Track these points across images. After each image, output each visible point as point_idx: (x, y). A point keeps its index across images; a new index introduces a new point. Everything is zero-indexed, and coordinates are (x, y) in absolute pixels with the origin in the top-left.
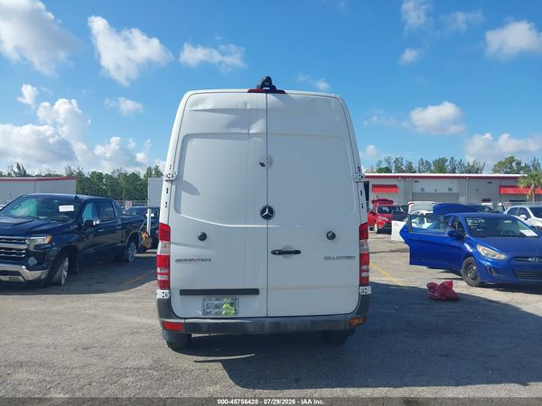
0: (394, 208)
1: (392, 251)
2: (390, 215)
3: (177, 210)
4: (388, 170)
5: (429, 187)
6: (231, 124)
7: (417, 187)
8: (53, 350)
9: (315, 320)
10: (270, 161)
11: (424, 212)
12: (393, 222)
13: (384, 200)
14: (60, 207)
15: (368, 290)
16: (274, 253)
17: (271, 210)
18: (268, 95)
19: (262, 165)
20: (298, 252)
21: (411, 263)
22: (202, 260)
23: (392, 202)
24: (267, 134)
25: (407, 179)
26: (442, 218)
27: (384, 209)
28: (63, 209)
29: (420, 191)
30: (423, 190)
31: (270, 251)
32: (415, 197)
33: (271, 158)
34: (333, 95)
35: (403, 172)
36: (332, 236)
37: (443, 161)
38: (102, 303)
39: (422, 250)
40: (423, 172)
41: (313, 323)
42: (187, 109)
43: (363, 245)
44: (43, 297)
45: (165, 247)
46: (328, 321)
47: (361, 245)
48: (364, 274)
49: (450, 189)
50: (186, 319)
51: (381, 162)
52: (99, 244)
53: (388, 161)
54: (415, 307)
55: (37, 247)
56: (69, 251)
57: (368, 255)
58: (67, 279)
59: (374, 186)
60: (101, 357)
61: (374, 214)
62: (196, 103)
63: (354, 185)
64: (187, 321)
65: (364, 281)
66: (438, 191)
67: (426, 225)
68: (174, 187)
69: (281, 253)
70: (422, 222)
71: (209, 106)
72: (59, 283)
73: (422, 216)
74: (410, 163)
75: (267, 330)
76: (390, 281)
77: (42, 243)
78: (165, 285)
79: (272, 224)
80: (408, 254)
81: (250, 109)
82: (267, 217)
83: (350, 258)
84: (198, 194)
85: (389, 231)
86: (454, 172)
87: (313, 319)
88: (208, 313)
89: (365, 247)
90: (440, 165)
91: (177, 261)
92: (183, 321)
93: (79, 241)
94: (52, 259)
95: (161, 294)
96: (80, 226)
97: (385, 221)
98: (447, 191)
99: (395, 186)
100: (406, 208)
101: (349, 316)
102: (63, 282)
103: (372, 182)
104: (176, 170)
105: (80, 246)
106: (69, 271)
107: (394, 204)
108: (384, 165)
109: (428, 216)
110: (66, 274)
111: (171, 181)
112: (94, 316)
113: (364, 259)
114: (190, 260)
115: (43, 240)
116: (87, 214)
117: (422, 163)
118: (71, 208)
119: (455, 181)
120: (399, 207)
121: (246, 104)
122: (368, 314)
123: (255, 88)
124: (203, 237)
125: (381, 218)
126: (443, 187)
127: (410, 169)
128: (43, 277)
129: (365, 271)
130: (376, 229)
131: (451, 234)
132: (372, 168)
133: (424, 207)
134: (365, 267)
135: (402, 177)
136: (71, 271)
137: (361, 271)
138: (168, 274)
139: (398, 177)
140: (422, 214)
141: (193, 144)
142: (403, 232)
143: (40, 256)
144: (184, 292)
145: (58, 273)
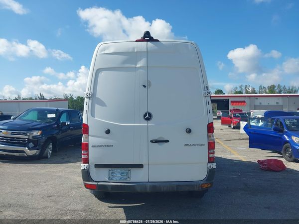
0: (243, 114)
1: (241, 139)
2: (240, 118)
3: (93, 115)
4: (241, 93)
5: (265, 102)
6: (125, 62)
7: (257, 102)
8: (31, 197)
9: (179, 184)
10: (149, 84)
11: (260, 116)
12: (241, 122)
13: (237, 110)
14: (48, 115)
15: (214, 166)
16: (152, 141)
17: (150, 115)
18: (149, 43)
19: (144, 86)
20: (167, 141)
21: (250, 147)
22: (108, 146)
23: (242, 111)
24: (147, 67)
25: (251, 98)
26: (269, 120)
27: (237, 115)
28: (49, 116)
29: (259, 104)
30: (261, 103)
31: (149, 141)
32: (256, 107)
33: (150, 82)
34: (190, 42)
35: (250, 93)
36: (189, 131)
37: (273, 87)
38: (66, 169)
39: (257, 139)
40: (262, 93)
41: (178, 186)
42: (99, 53)
43: (210, 137)
44: (37, 165)
45: (86, 138)
46: (187, 185)
47: (209, 137)
48: (211, 155)
49: (277, 103)
50: (98, 182)
51: (236, 88)
52: (72, 135)
53: (241, 87)
54: (252, 174)
55: (33, 137)
56: (52, 139)
57: (214, 143)
58: (52, 155)
59: (232, 102)
60: (56, 202)
61: (231, 118)
62: (104, 49)
63: (204, 98)
64: (99, 183)
65: (211, 160)
66: (270, 104)
67: (261, 124)
68: (90, 101)
69: (156, 141)
70: (258, 122)
71: (111, 51)
72: (46, 157)
73: (259, 119)
74: (254, 89)
75: (148, 190)
76: (237, 157)
77: (37, 135)
78: (86, 161)
79: (151, 124)
80: (248, 141)
81: (137, 52)
82: (148, 119)
83: (202, 145)
84: (106, 106)
85: (239, 128)
86: (280, 92)
87: (177, 183)
88: (112, 179)
89: (212, 138)
90: (272, 89)
91: (92, 146)
92: (96, 183)
93: (58, 134)
94: (42, 144)
95: (83, 166)
96: (58, 125)
97: (237, 121)
98: (275, 104)
99: (244, 102)
100: (249, 114)
101: (202, 182)
102: (49, 156)
103: (231, 99)
104: (92, 91)
105: (59, 137)
106: (53, 151)
107: (243, 112)
108: (239, 90)
109: (261, 118)
110: (51, 152)
111: (89, 98)
112: (60, 177)
113: (211, 146)
114: (100, 146)
115: (37, 133)
116: (63, 119)
117: (261, 88)
118: (54, 116)
119: (280, 98)
120: (246, 114)
121: (134, 49)
122: (213, 181)
123: (140, 39)
124: (108, 132)
125: (235, 120)
126: (273, 102)
127: (254, 92)
128: (37, 154)
129: (212, 153)
130: (232, 126)
131: (275, 129)
132: (232, 91)
133: (260, 114)
134: (211, 151)
135: (248, 96)
136: (54, 150)
137: (209, 153)
138: (88, 154)
139: (246, 96)
140: (259, 117)
141: (102, 75)
142: (245, 128)
143: (35, 142)
144: (97, 166)
145: (46, 152)
